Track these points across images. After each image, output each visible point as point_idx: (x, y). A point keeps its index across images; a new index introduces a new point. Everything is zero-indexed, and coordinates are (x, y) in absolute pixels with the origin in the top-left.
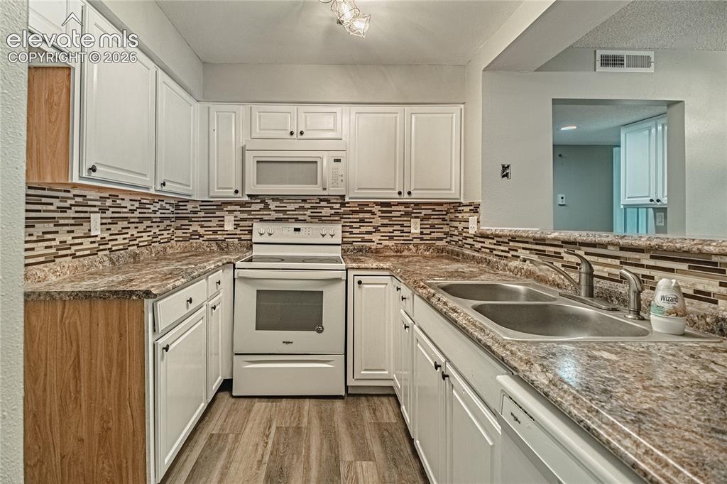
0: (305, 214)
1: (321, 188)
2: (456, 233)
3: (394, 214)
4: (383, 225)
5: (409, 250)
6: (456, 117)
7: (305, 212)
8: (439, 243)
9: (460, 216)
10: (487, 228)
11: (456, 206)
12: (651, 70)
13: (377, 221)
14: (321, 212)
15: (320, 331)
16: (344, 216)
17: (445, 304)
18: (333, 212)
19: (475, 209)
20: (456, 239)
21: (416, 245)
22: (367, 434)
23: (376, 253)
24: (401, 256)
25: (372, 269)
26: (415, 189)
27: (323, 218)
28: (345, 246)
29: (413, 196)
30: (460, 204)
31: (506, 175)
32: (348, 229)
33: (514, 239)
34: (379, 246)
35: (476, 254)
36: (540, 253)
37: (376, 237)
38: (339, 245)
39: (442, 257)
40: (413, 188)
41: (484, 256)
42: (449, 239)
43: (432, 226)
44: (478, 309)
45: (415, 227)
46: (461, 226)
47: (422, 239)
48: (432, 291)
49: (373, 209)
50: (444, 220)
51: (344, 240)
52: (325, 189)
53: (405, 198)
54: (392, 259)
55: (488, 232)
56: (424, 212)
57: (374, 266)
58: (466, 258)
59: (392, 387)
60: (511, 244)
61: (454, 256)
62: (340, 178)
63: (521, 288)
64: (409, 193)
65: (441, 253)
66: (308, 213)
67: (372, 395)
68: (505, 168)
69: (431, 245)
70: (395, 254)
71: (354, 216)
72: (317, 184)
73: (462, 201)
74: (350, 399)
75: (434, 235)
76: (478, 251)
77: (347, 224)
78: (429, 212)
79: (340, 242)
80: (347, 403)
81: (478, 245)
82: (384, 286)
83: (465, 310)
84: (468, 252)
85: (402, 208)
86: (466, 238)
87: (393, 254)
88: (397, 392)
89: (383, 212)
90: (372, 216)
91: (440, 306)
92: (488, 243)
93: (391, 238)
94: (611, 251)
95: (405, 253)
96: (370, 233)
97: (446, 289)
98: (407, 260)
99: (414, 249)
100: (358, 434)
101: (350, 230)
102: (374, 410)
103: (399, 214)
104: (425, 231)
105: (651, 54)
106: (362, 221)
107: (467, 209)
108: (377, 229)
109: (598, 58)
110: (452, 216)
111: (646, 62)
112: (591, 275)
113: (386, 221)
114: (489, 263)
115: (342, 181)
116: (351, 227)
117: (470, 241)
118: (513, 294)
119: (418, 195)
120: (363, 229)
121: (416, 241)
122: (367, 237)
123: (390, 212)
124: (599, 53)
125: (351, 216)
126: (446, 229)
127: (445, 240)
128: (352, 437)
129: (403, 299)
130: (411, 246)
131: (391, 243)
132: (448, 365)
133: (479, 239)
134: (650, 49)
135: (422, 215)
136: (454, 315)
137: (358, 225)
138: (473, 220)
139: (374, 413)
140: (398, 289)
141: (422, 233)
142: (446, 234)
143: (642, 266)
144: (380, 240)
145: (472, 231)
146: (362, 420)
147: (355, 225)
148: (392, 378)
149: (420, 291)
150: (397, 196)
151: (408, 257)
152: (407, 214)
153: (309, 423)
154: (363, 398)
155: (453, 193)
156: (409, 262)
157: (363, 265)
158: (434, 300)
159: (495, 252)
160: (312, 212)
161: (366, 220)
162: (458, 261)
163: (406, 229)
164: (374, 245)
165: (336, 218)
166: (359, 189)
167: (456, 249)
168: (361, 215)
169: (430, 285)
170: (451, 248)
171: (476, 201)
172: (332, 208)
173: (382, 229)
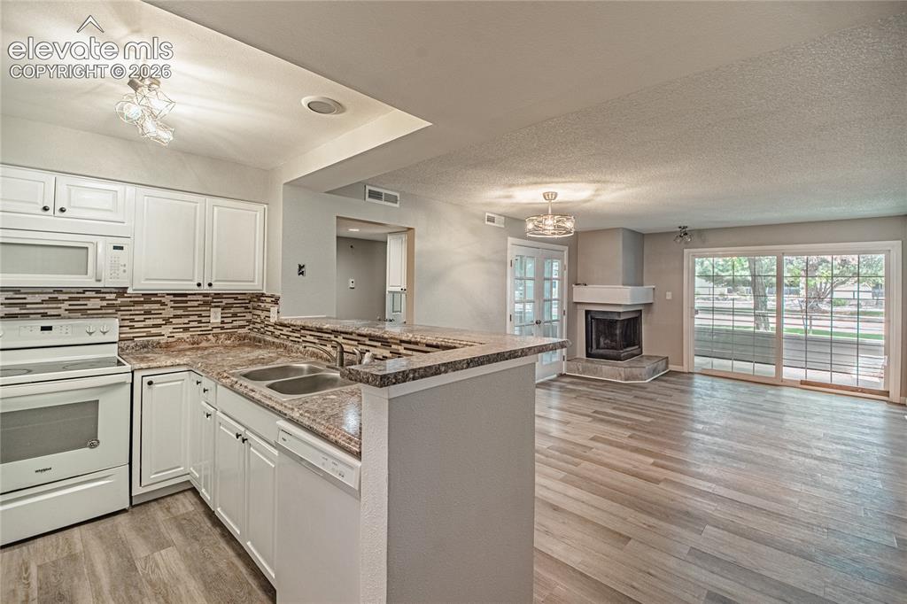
0: (60, 308)
1: (94, 280)
2: (259, 320)
3: (189, 304)
4: (176, 317)
5: (208, 340)
6: (259, 216)
7: (59, 305)
8: (240, 331)
9: (263, 305)
10: (285, 318)
11: (259, 297)
12: (397, 205)
13: (168, 312)
14: (86, 305)
15: (92, 446)
16: (122, 308)
17: (246, 387)
18: (105, 303)
19: (276, 302)
20: (258, 326)
21: (216, 335)
22: (163, 530)
23: (167, 347)
24: (198, 349)
25: (166, 366)
26: (216, 281)
27: (89, 312)
28: (122, 344)
29: (214, 287)
30: (263, 295)
31: (302, 273)
32: (127, 323)
33: (304, 328)
34: (171, 339)
35: (276, 340)
36: (319, 338)
37: (167, 330)
38: (115, 343)
39: (244, 345)
40: (214, 279)
41: (282, 341)
42: (251, 326)
43: (235, 315)
44: (270, 387)
45: (215, 317)
46: (263, 315)
47: (222, 328)
48: (235, 379)
49: (163, 300)
50: (247, 308)
51: (122, 336)
52: (99, 281)
53: (205, 289)
54: (188, 353)
55: (286, 322)
56: (225, 301)
57: (169, 363)
58: (267, 344)
59: (189, 481)
60: (302, 331)
61: (256, 343)
62: (123, 268)
63: (305, 366)
64: (210, 285)
65: (245, 342)
66: (66, 305)
67: (162, 498)
68: (301, 267)
69: (232, 334)
70: (191, 346)
71: (136, 308)
72: (87, 274)
73: (264, 292)
74: (134, 509)
75: (235, 324)
76: (277, 337)
77: (127, 317)
78: (231, 301)
79: (117, 340)
80: (132, 513)
81: (277, 333)
82: (179, 383)
83: (261, 389)
84: (269, 338)
85: (200, 298)
86: (267, 326)
87: (188, 346)
88: (195, 484)
89: (175, 302)
90: (162, 307)
91: (242, 389)
92: (285, 331)
93: (186, 329)
94: (354, 337)
95: (204, 344)
96: (159, 326)
97: (246, 376)
98: (206, 352)
99: (213, 339)
100: (152, 534)
101: (131, 324)
102: (168, 509)
103: (196, 304)
104: (226, 320)
105: (398, 195)
106: (148, 312)
107: (269, 300)
108: (167, 321)
109: (367, 191)
110: (255, 305)
111: (394, 200)
112: (342, 351)
113: (180, 312)
114: (286, 347)
115: (125, 271)
116: (132, 321)
117: (271, 329)
118: (299, 370)
119: (219, 287)
120: (149, 322)
121: (215, 331)
122: (154, 331)
123: (186, 302)
124: (368, 188)
125: (132, 308)
126: (249, 317)
127: (247, 328)
128: (145, 538)
129: (205, 391)
130: (210, 337)
131: (185, 335)
132: (247, 432)
133: (278, 327)
134: (397, 191)
135: (223, 304)
136: (252, 394)
137: (142, 318)
138: (274, 310)
139: (169, 511)
140: (198, 383)
141: (222, 322)
142: (249, 321)
143: (365, 345)
144: (171, 333)
145: (273, 320)
146: (155, 521)
147: (137, 318)
148: (188, 471)
149: (224, 381)
150: (196, 287)
151: (206, 348)
152: (206, 303)
153: (85, 546)
154: (153, 503)
155: (256, 286)
156: (209, 354)
157: (155, 364)
158: (237, 386)
159: (290, 338)
160: (70, 305)
161: (153, 312)
162: (260, 347)
163: (204, 320)
164: (163, 340)
165: (110, 311)
166: (147, 279)
167: (259, 336)
168: (147, 307)
169: (233, 375)
170: (253, 334)
171: (277, 294)
172: (103, 299)
173: (174, 321)
